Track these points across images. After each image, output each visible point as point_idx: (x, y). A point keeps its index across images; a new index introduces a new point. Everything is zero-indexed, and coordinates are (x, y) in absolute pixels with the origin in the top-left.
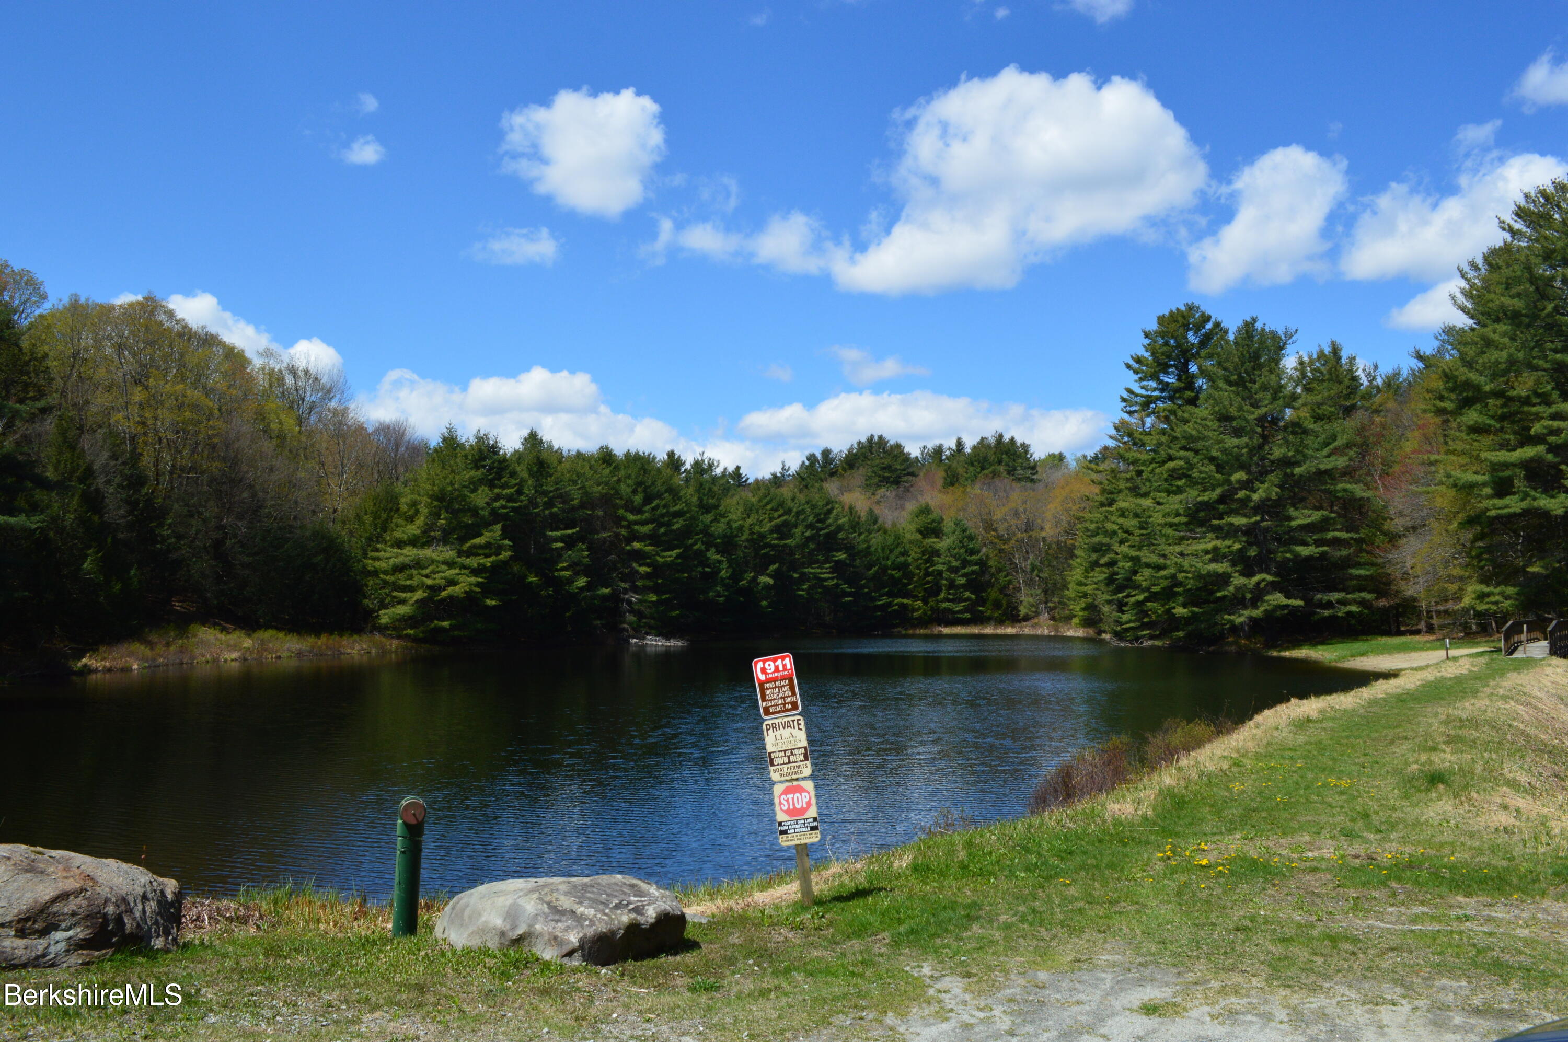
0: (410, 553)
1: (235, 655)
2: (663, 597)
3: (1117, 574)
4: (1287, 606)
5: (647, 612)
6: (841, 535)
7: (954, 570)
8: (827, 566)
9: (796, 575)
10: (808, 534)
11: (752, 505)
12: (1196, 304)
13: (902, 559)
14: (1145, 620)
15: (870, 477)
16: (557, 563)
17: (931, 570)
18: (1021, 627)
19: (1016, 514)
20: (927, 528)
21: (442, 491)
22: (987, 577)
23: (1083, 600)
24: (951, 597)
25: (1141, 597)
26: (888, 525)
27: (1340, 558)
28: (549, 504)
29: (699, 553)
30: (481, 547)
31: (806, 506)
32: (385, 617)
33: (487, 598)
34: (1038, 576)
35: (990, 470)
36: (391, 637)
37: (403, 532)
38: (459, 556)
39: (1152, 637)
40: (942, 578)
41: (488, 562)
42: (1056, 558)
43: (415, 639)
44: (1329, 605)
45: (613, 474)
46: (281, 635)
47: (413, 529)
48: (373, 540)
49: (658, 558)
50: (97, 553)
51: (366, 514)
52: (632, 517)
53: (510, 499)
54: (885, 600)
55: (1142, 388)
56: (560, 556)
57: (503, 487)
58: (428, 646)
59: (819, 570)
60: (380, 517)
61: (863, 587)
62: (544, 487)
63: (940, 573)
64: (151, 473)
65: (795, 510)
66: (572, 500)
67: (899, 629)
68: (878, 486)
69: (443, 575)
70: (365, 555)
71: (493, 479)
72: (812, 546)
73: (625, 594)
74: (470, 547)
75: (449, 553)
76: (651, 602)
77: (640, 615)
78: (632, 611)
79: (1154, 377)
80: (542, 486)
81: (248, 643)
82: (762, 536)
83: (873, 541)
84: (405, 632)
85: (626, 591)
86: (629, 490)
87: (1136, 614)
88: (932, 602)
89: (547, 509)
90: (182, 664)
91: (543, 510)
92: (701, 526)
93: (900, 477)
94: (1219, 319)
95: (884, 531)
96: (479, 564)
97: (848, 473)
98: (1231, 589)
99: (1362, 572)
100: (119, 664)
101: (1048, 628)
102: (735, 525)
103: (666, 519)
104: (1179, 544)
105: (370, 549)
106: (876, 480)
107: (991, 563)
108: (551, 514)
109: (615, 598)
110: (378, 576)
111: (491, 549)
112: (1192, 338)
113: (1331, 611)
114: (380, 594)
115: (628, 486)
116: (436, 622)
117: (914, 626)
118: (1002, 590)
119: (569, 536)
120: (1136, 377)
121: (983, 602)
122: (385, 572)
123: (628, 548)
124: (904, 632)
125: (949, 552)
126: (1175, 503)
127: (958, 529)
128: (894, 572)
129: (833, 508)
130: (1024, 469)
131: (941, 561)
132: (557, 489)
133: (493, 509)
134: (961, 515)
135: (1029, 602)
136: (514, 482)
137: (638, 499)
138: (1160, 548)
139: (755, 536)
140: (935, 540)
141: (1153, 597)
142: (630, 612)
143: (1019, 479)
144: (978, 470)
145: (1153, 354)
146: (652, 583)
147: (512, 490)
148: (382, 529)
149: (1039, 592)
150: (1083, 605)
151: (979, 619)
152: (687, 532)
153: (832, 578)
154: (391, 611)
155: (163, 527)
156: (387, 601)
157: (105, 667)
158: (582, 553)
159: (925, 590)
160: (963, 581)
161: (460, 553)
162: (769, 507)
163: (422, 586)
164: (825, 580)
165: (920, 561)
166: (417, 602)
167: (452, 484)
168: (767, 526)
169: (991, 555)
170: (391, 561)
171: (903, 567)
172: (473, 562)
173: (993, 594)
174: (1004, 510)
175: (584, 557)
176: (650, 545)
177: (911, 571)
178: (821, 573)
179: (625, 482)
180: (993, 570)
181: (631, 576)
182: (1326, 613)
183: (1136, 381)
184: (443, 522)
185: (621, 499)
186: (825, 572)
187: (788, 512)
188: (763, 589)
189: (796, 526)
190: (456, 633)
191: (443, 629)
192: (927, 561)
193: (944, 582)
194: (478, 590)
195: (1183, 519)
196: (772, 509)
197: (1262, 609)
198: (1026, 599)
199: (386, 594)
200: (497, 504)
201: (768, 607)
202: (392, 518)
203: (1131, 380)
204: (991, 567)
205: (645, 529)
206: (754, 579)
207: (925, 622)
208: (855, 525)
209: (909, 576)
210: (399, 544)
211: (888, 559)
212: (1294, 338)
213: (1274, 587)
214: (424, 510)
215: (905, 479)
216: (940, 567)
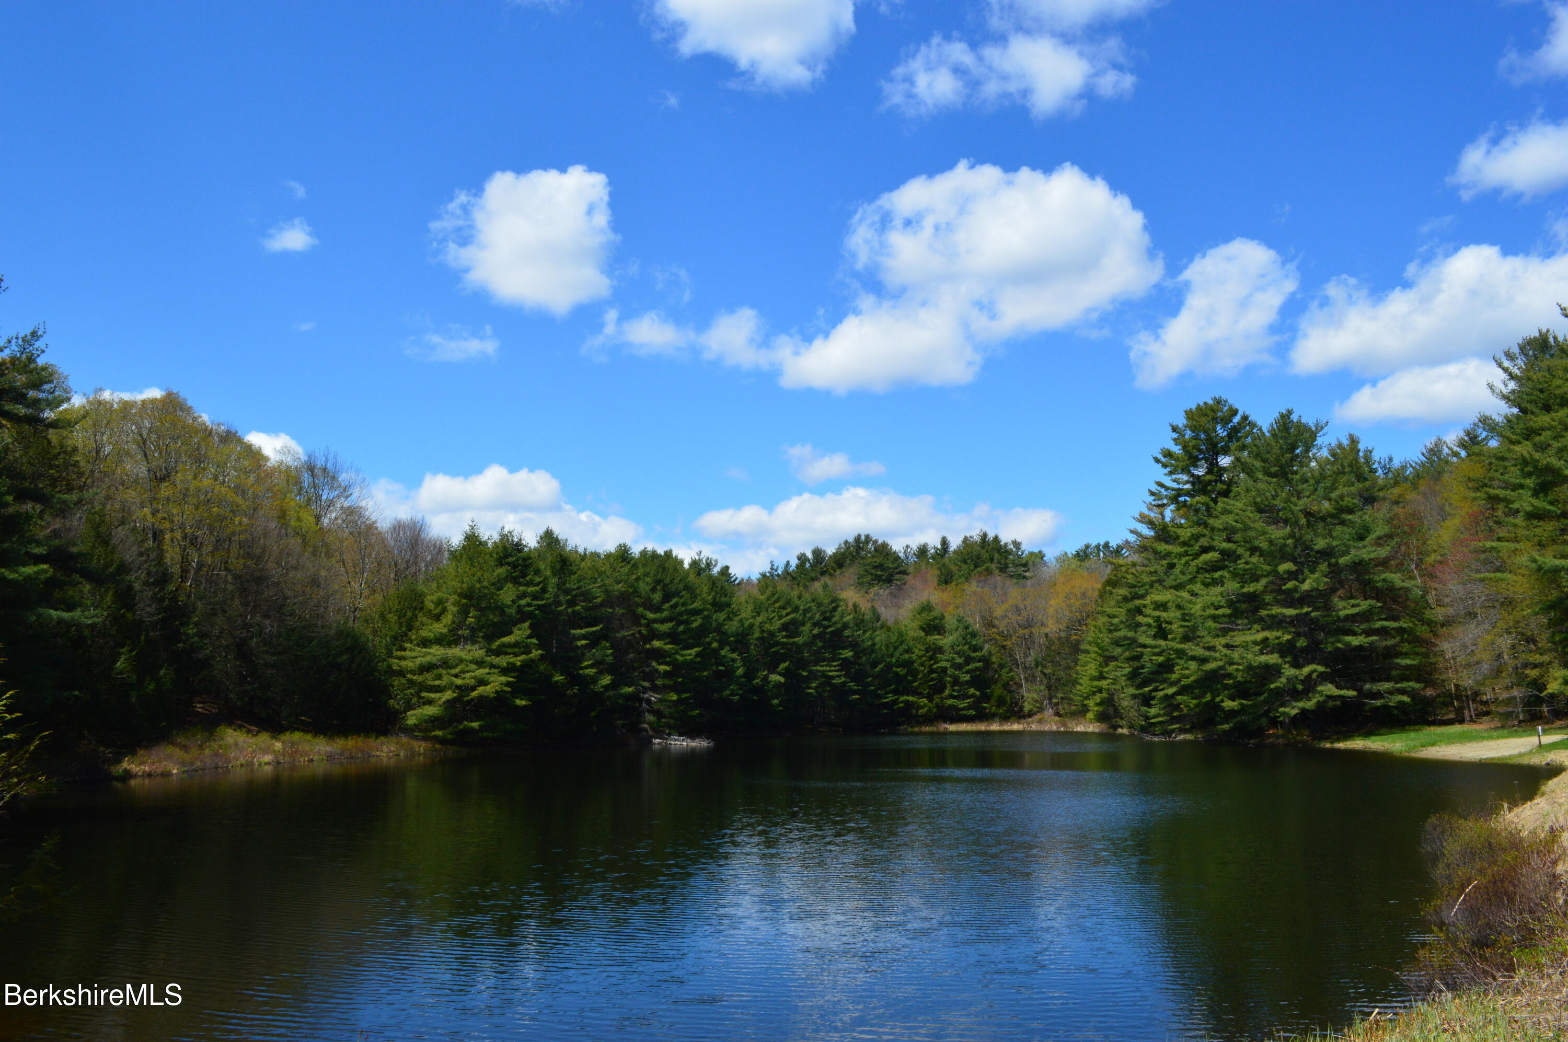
0: (437, 652)
1: (268, 758)
2: (684, 696)
3: (1143, 667)
4: (1340, 696)
5: (667, 712)
6: (847, 633)
7: (958, 667)
8: (835, 663)
9: (805, 674)
10: (816, 631)
11: (762, 603)
12: (1224, 398)
13: (906, 656)
14: (1175, 714)
15: (862, 576)
16: (581, 662)
17: (935, 667)
18: (1028, 724)
19: (1017, 610)
20: (929, 625)
21: (471, 589)
22: (990, 674)
23: (1098, 695)
24: (956, 694)
25: (1171, 691)
26: (890, 623)
27: (1386, 647)
28: (572, 603)
29: (716, 652)
30: (510, 645)
31: (812, 604)
32: (412, 718)
33: (517, 698)
34: (1042, 672)
35: (984, 567)
36: (416, 738)
37: (430, 631)
38: (487, 656)
39: (1182, 731)
40: (946, 675)
41: (518, 661)
42: (1059, 653)
43: (442, 741)
44: (1378, 695)
45: (631, 572)
46: (309, 737)
47: (440, 628)
48: (399, 640)
49: (678, 657)
50: (131, 651)
51: (390, 613)
52: (651, 616)
53: (535, 597)
54: (890, 698)
55: (1174, 481)
56: (583, 654)
57: (528, 584)
58: (454, 747)
59: (828, 668)
60: (405, 614)
61: (869, 684)
62: (568, 585)
63: (944, 670)
64: (176, 569)
65: (802, 608)
66: (596, 598)
67: (905, 726)
68: (870, 584)
69: (473, 674)
70: (390, 654)
71: (517, 577)
72: (820, 644)
73: (645, 693)
74: (499, 646)
75: (478, 652)
76: (671, 701)
77: (658, 714)
78: (651, 711)
79: (1185, 470)
80: (564, 584)
81: (278, 745)
82: (772, 634)
83: (877, 639)
84: (434, 733)
85: (645, 690)
86: (648, 588)
87: (1164, 708)
88: (937, 698)
89: (569, 607)
90: (217, 768)
91: (566, 609)
92: (714, 624)
93: (892, 575)
94: (1247, 413)
95: (886, 627)
96: (508, 663)
97: (838, 572)
98: (1283, 680)
99: (1408, 662)
100: (159, 768)
101: (1056, 723)
102: (747, 624)
103: (685, 617)
104: (1224, 636)
105: (394, 648)
106: (869, 578)
107: (994, 659)
108: (574, 612)
109: (635, 697)
110: (404, 676)
111: (519, 648)
112: (1221, 432)
113: (1382, 701)
114: (406, 694)
115: (647, 584)
116: (466, 723)
117: (920, 724)
118: (1006, 686)
119: (592, 633)
120: (1167, 470)
121: (986, 698)
122: (412, 672)
123: (648, 646)
124: (910, 730)
125: (953, 648)
126: (1215, 594)
127: (961, 626)
128: (899, 670)
129: (838, 606)
130: (1016, 566)
131: (944, 658)
132: (579, 588)
133: (519, 607)
134: (961, 612)
135: (1033, 699)
136: (538, 579)
137: (657, 597)
138: (1204, 640)
139: (765, 635)
140: (938, 637)
141: (1184, 690)
142: (649, 712)
143: (1012, 576)
144: (972, 568)
145: (1185, 448)
146: (671, 683)
147: (537, 588)
148: (407, 627)
149: (1043, 687)
150: (1098, 700)
151: (982, 716)
152: (703, 631)
153: (840, 676)
154: (418, 711)
155: (188, 626)
156: (413, 701)
157: (144, 771)
158: (606, 652)
159: (930, 687)
160: (967, 677)
161: (490, 652)
162: (777, 605)
163: (451, 686)
164: (833, 677)
165: (924, 659)
166: (445, 703)
167: (479, 581)
168: (778, 624)
169: (993, 652)
170: (418, 661)
171: (908, 664)
172: (503, 661)
173: (998, 691)
174: (1005, 606)
175: (607, 656)
176: (670, 643)
177: (915, 669)
178: (830, 671)
179: (644, 581)
180: (995, 666)
181: (651, 676)
182: (1378, 703)
183: (1166, 475)
184: (473, 620)
185: (640, 597)
186: (832, 670)
187: (796, 609)
188: (774, 687)
189: (803, 624)
190: (485, 734)
191: (472, 731)
192: (931, 658)
193: (949, 679)
194: (508, 689)
195: (1228, 611)
196: (780, 608)
197: (1314, 701)
198: (1030, 695)
199: (411, 694)
200: (523, 602)
201: (779, 705)
202: (416, 616)
203: (1160, 474)
204: (994, 663)
205: (665, 627)
206: (767, 677)
207: (930, 719)
208: (860, 623)
209: (914, 673)
210: (425, 643)
211: (892, 656)
212: (1325, 430)
213: (1323, 678)
214: (452, 609)
215: (897, 577)
216: (943, 664)
